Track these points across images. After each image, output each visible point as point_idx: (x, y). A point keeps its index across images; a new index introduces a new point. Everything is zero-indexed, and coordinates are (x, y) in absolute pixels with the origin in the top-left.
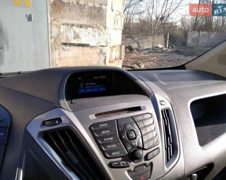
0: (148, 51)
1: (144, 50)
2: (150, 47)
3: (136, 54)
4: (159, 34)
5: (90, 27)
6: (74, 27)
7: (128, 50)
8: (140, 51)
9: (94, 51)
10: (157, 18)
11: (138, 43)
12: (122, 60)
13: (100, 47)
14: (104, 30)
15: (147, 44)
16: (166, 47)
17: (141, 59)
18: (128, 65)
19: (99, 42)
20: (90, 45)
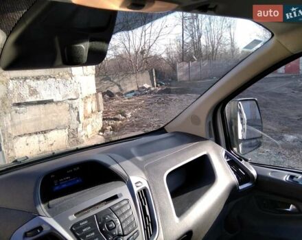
0: (133, 94)
1: (128, 93)
2: (135, 88)
3: (118, 100)
4: (142, 72)
5: (50, 77)
6: (27, 81)
7: (107, 96)
8: (122, 95)
9: (61, 108)
10: (137, 53)
11: (119, 86)
12: (102, 112)
13: (69, 101)
14: (70, 79)
15: (130, 86)
16: (153, 86)
17: (126, 106)
18: (110, 117)
19: (67, 95)
20: (55, 100)
